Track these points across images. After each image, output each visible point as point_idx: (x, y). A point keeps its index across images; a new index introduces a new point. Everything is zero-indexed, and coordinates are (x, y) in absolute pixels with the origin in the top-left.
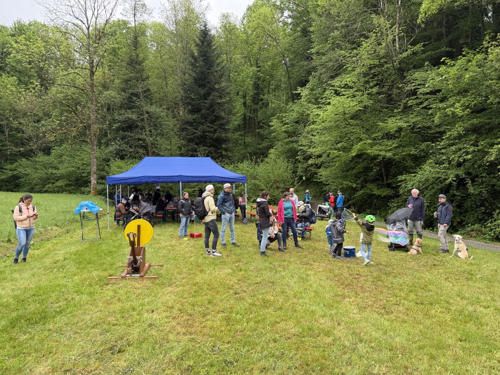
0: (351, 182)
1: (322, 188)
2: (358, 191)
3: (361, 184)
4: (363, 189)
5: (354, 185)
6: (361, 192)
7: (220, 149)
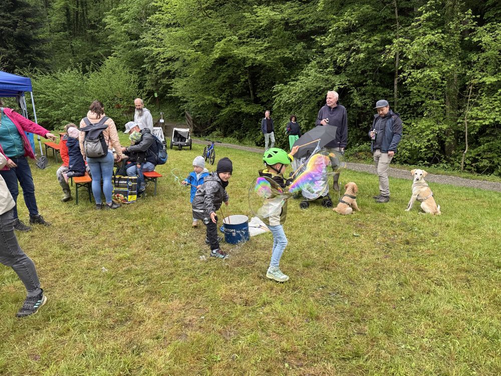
0: (214, 97)
1: (179, 107)
2: (222, 108)
3: (226, 100)
4: (229, 106)
5: (219, 101)
6: (228, 109)
7: (29, 52)
